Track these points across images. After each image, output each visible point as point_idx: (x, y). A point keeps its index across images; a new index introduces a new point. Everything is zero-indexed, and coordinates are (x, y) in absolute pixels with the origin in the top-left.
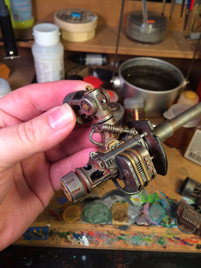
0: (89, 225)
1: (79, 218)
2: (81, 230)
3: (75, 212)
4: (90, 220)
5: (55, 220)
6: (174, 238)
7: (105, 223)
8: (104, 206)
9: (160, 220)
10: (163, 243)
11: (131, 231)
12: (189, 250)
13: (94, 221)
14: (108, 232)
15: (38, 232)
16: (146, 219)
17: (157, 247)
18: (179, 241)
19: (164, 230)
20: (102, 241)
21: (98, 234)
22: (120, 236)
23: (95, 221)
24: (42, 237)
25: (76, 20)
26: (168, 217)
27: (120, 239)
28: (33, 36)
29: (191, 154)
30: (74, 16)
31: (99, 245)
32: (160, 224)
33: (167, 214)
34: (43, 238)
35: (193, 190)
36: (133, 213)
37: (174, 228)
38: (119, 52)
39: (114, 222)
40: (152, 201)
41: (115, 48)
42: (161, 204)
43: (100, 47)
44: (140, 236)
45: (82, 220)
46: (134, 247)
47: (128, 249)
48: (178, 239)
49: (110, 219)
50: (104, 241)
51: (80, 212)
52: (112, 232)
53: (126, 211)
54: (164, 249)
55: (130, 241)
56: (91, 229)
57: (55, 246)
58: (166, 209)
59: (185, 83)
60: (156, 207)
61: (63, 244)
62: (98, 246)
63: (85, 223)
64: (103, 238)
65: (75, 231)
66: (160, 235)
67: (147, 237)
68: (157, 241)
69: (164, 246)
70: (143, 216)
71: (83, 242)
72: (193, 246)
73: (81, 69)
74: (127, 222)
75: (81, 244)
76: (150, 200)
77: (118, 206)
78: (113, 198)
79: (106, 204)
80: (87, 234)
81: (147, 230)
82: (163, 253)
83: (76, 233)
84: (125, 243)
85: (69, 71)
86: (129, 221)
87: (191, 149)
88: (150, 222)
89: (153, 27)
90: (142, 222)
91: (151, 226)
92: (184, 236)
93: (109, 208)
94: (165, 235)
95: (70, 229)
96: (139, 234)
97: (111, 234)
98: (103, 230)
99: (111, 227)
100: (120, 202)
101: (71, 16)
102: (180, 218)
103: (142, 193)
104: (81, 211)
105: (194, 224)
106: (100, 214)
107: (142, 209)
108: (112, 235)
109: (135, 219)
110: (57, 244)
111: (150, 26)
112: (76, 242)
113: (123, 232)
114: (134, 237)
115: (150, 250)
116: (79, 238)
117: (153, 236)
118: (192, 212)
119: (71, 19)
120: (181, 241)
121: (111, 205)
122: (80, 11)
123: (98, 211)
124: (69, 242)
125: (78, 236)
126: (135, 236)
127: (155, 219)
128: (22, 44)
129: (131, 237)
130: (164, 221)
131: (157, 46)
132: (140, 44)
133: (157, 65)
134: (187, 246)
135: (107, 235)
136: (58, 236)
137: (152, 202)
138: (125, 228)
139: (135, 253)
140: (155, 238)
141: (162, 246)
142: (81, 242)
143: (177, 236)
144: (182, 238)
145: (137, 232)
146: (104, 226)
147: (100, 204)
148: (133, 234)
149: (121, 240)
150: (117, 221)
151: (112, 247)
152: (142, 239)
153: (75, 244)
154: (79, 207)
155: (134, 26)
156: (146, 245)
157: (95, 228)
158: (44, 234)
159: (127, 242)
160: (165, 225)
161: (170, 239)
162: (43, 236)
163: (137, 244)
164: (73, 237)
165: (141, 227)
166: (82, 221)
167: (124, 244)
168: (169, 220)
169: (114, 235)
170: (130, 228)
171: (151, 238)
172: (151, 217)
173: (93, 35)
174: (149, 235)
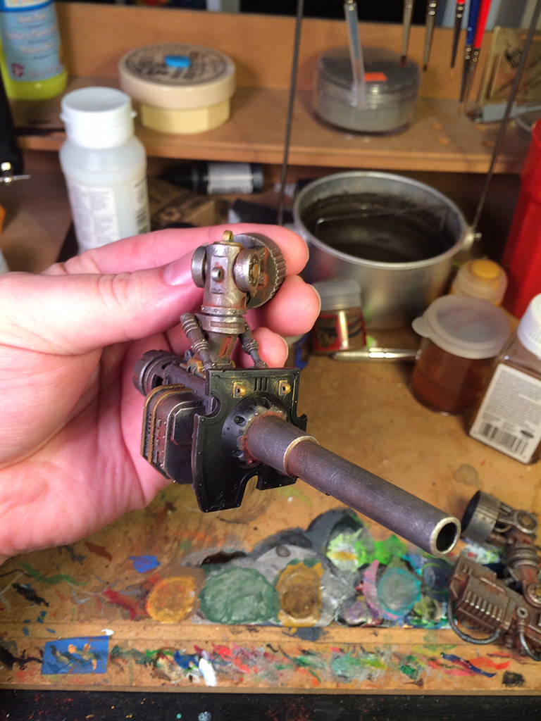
0: (217, 629)
1: (189, 610)
2: (195, 643)
3: (179, 595)
4: (219, 616)
5: (125, 618)
6: (444, 656)
7: (259, 622)
8: (258, 574)
9: (405, 608)
10: (413, 671)
11: (330, 641)
12: (483, 689)
13: (229, 619)
14: (269, 646)
15: (80, 653)
16: (369, 606)
17: (398, 684)
18: (458, 665)
19: (418, 636)
20: (252, 671)
21: (242, 652)
22: (299, 656)
23: (234, 618)
24: (91, 664)
25: (176, 75)
26: (428, 599)
27: (300, 664)
28: (63, 123)
29: (487, 430)
30: (173, 67)
31: (244, 682)
32: (406, 621)
33: (425, 594)
34: (94, 668)
35: (492, 526)
36: (336, 592)
37: (444, 630)
38: (293, 160)
39: (284, 619)
40: (386, 559)
41: (282, 148)
42: (409, 566)
43: (244, 146)
44: (354, 655)
45: (199, 615)
46: (337, 685)
47: (320, 689)
48: (455, 659)
49: (273, 610)
50: (256, 671)
51: (193, 594)
52: (279, 647)
53: (317, 587)
54: (416, 687)
55: (327, 668)
56: (223, 641)
57: (127, 690)
58: (422, 579)
59: (469, 238)
60: (396, 573)
61: (147, 682)
62: (241, 686)
63: (208, 622)
64: (255, 662)
65: (181, 645)
66: (406, 651)
67: (372, 657)
68: (400, 667)
69: (418, 678)
70: (360, 598)
71: (202, 677)
72: (494, 677)
73: (197, 205)
74: (319, 617)
75: (197, 680)
76: (380, 556)
77: (293, 575)
78: (282, 552)
79: (262, 570)
80: (212, 652)
81: (374, 638)
82: (415, 698)
83: (183, 651)
84: (313, 674)
85: (162, 210)
86: (325, 614)
87: (485, 416)
88: (381, 616)
89: (382, 92)
90: (360, 615)
91: (382, 626)
92: (469, 651)
93: (271, 580)
94: (419, 650)
95: (166, 641)
96: (351, 649)
97: (275, 651)
98: (254, 642)
99: (277, 633)
100: (301, 564)
101: (164, 65)
102: (459, 604)
103: (360, 537)
104: (195, 590)
105: (494, 620)
106: (247, 598)
107: (359, 581)
108: (279, 655)
109: (341, 607)
110: (131, 683)
111: (375, 90)
112: (183, 676)
113: (308, 645)
114: (338, 657)
115: (380, 693)
116: (191, 665)
117: (387, 652)
118: (491, 586)
119: (165, 73)
120: (462, 664)
121: (276, 572)
122: (187, 53)
123: (240, 589)
124: (162, 676)
125: (186, 661)
126: (340, 654)
127: (393, 606)
128: (34, 142)
129: (330, 658)
130: (418, 611)
131: (395, 140)
132: (349, 137)
133: (396, 190)
134: (478, 678)
135: (266, 655)
136: (133, 661)
137: (384, 562)
138: (313, 633)
140: (393, 658)
141: (412, 681)
142: (195, 677)
143: (452, 652)
144: (464, 658)
145: (345, 643)
146: (257, 631)
147: (246, 569)
148: (334, 649)
149: (302, 668)
150: (293, 616)
151: (280, 686)
152: (358, 662)
153: (179, 681)
154: (189, 581)
155: (333, 89)
156: (370, 678)
157: (232, 637)
158: (97, 656)
159: (318, 671)
160: (419, 621)
161: (433, 660)
162: (94, 662)
163: (345, 677)
164: (175, 662)
165: (354, 630)
166: (199, 619)
167: (311, 678)
168: (431, 610)
169: (285, 654)
170: (327, 632)
171: (383, 659)
172: (382, 601)
173: (224, 113)
174: (378, 652)
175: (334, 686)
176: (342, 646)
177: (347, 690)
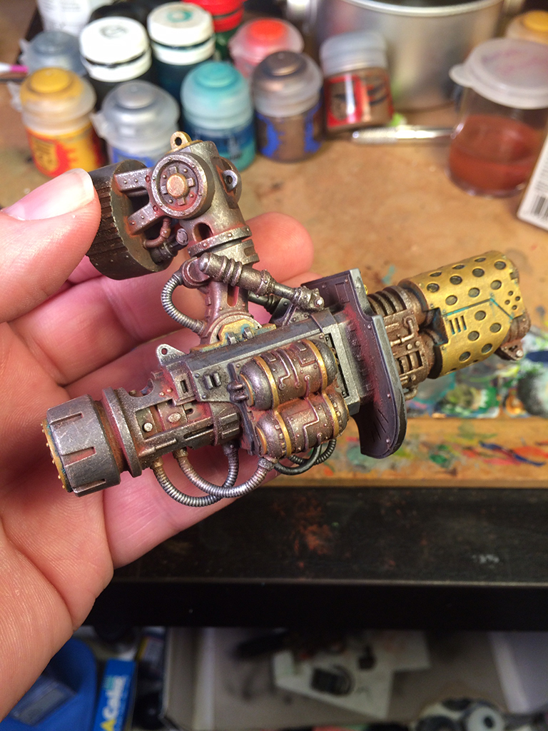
6: (483, 445)
10: (445, 460)
12: (529, 478)
17: (427, 473)
18: (499, 455)
19: (451, 426)
26: (463, 387)
29: (540, 205)
32: (437, 410)
33: (460, 381)
37: (483, 419)
46: (355, 475)
54: (448, 477)
55: (342, 457)
66: (436, 440)
68: (428, 456)
69: (451, 468)
72: (542, 467)
82: (448, 490)
91: (410, 415)
92: (513, 440)
94: (452, 439)
114: (356, 447)
115: (406, 484)
117: (414, 441)
120: (504, 453)
127: (422, 394)
129: (345, 447)
130: (452, 399)
134: (523, 467)
140: (421, 447)
141: (443, 470)
143: (493, 440)
144: (507, 446)
148: (351, 439)
156: (393, 467)
159: (331, 461)
160: (452, 410)
161: (469, 449)
163: (364, 467)
167: (323, 469)
168: (468, 398)
171: (408, 449)
175: (350, 476)
177: (366, 480)
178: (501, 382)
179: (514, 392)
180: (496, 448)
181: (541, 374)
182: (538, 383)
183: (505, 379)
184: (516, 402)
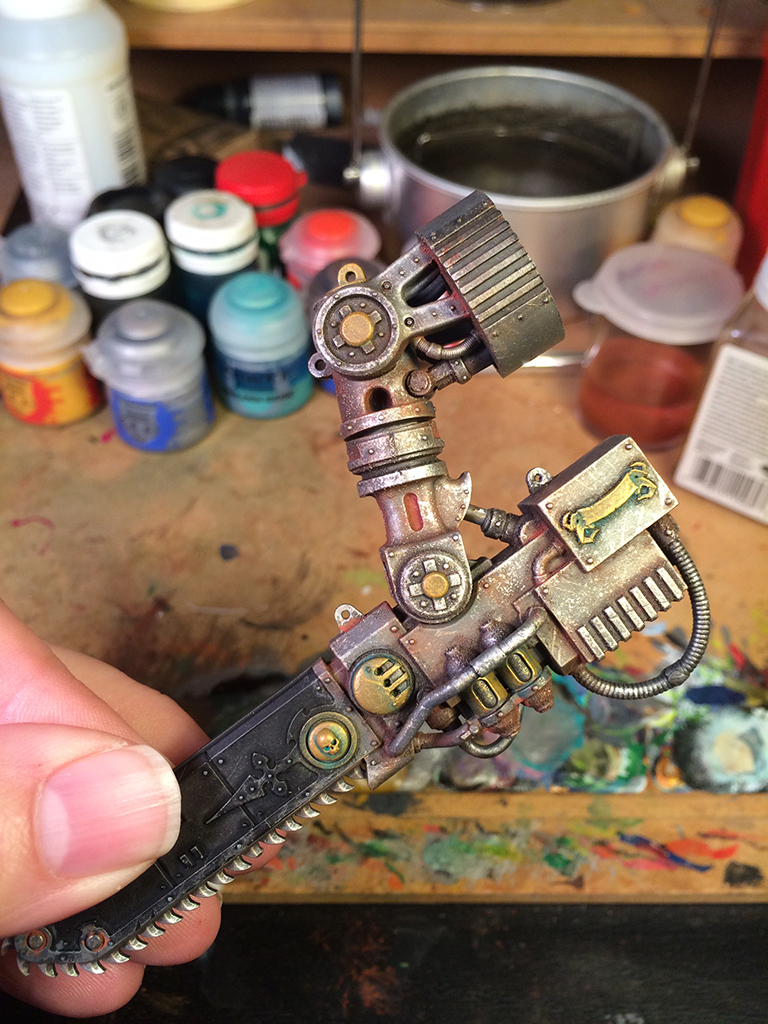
6: (623, 837)
9: (557, 759)
10: (567, 862)
11: (426, 814)
12: (689, 892)
14: (317, 824)
17: (541, 885)
18: (645, 853)
19: (578, 805)
22: (369, 841)
26: (595, 744)
27: (368, 853)
31: (271, 884)
32: (557, 780)
33: (590, 736)
37: (623, 794)
42: (566, 692)
44: (465, 837)
46: (434, 888)
47: (404, 895)
50: (292, 866)
52: (336, 825)
54: (571, 890)
55: (416, 860)
58: (586, 713)
59: (676, 168)
62: (261, 891)
64: (292, 852)
66: (554, 830)
67: (495, 840)
68: (544, 855)
69: (575, 875)
72: (709, 873)
81: (499, 811)
82: (570, 909)
84: (391, 869)
86: (416, 770)
88: (514, 772)
90: (477, 772)
91: (518, 788)
92: (666, 829)
94: (579, 828)
96: (460, 827)
97: (328, 833)
108: (335, 840)
109: (446, 761)
113: (385, 822)
114: (437, 841)
115: (509, 899)
117: (522, 831)
120: (653, 850)
126: (440, 835)
127: (535, 756)
129: (422, 842)
130: (578, 764)
133: (555, 98)
134: (681, 873)
135: (311, 839)
139: (443, 916)
140: (532, 841)
141: (564, 879)
143: (636, 830)
144: (658, 840)
145: (448, 819)
148: (430, 829)
149: (372, 860)
151: (332, 890)
152: (471, 848)
156: (490, 875)
159: (399, 865)
160: (579, 781)
161: (602, 844)
163: (447, 874)
165: (467, 798)
167: (389, 875)
168: (602, 761)
169: (345, 839)
171: (513, 845)
172: (517, 748)
174: (507, 831)
175: (427, 889)
176: (444, 824)
177: (450, 895)
178: (649, 735)
179: (668, 752)
180: (641, 842)
181: (708, 723)
182: (703, 738)
183: (655, 730)
184: (671, 768)
